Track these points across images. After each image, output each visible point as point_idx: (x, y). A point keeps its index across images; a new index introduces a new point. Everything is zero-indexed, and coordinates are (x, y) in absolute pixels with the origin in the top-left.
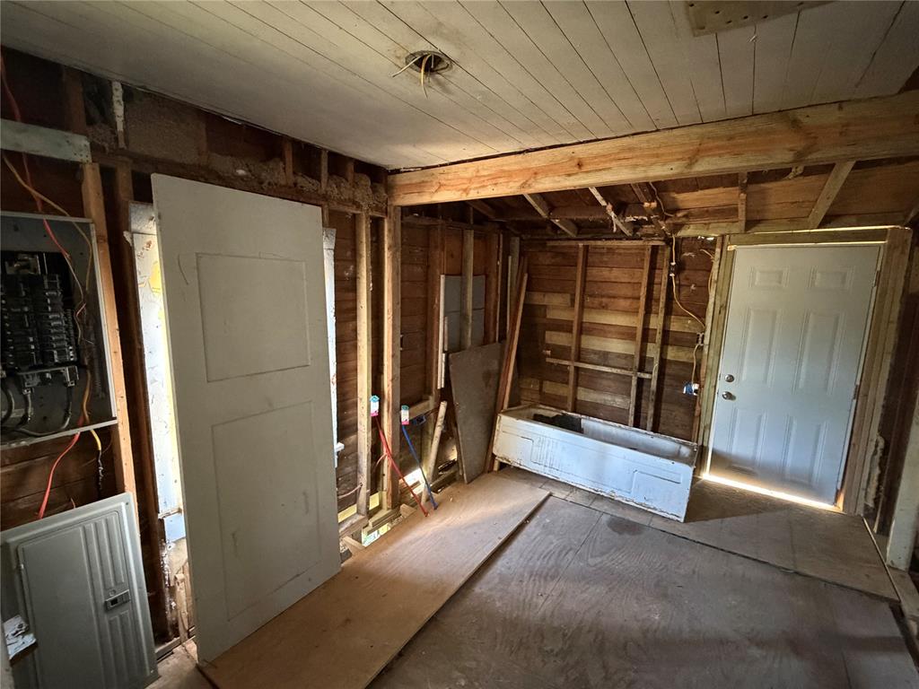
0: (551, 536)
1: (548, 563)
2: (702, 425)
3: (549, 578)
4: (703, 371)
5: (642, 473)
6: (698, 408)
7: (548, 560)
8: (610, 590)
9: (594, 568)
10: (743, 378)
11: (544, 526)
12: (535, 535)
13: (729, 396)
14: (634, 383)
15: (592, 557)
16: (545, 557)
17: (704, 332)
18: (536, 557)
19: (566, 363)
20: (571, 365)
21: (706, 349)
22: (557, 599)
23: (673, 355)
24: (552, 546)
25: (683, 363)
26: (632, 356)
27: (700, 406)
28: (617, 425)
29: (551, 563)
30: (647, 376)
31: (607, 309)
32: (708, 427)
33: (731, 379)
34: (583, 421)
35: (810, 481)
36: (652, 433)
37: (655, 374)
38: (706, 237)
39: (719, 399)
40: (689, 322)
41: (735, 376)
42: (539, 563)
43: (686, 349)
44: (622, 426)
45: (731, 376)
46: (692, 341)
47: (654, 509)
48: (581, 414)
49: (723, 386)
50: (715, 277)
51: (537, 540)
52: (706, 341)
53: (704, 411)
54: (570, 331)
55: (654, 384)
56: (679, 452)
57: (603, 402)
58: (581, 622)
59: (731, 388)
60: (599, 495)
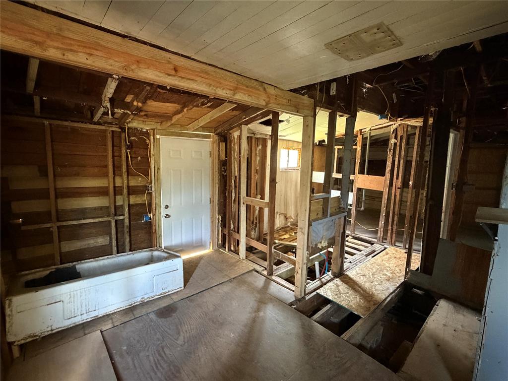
0: (141, 354)
1: (163, 369)
2: (158, 236)
3: (178, 375)
4: (154, 206)
5: (158, 275)
6: (154, 227)
7: (161, 366)
8: (206, 344)
9: (186, 344)
10: (172, 206)
11: (128, 353)
12: (131, 363)
13: (167, 216)
14: (113, 224)
15: (177, 340)
16: (157, 367)
17: (151, 184)
18: (152, 374)
19: (49, 225)
20: (53, 226)
21: (154, 193)
22: (196, 377)
23: (133, 200)
24: (151, 358)
25: (140, 204)
26: (107, 208)
27: (155, 226)
28: (106, 257)
29: (165, 366)
30: (122, 217)
31: (78, 176)
32: (160, 236)
33: (167, 207)
34: (77, 267)
35: (201, 242)
36: (131, 252)
37: (127, 215)
38: (142, 129)
39: (163, 219)
40: (140, 179)
41: (168, 205)
42: (159, 374)
43: (140, 195)
44: (110, 256)
45: (167, 205)
46: (145, 190)
47: (169, 291)
48: (72, 262)
49: (164, 212)
50: (152, 152)
51: (137, 365)
52: (153, 189)
53: (157, 228)
54: (48, 198)
55: (127, 221)
56: (152, 256)
57: (86, 247)
58: (220, 373)
59: (168, 212)
60: (133, 306)
